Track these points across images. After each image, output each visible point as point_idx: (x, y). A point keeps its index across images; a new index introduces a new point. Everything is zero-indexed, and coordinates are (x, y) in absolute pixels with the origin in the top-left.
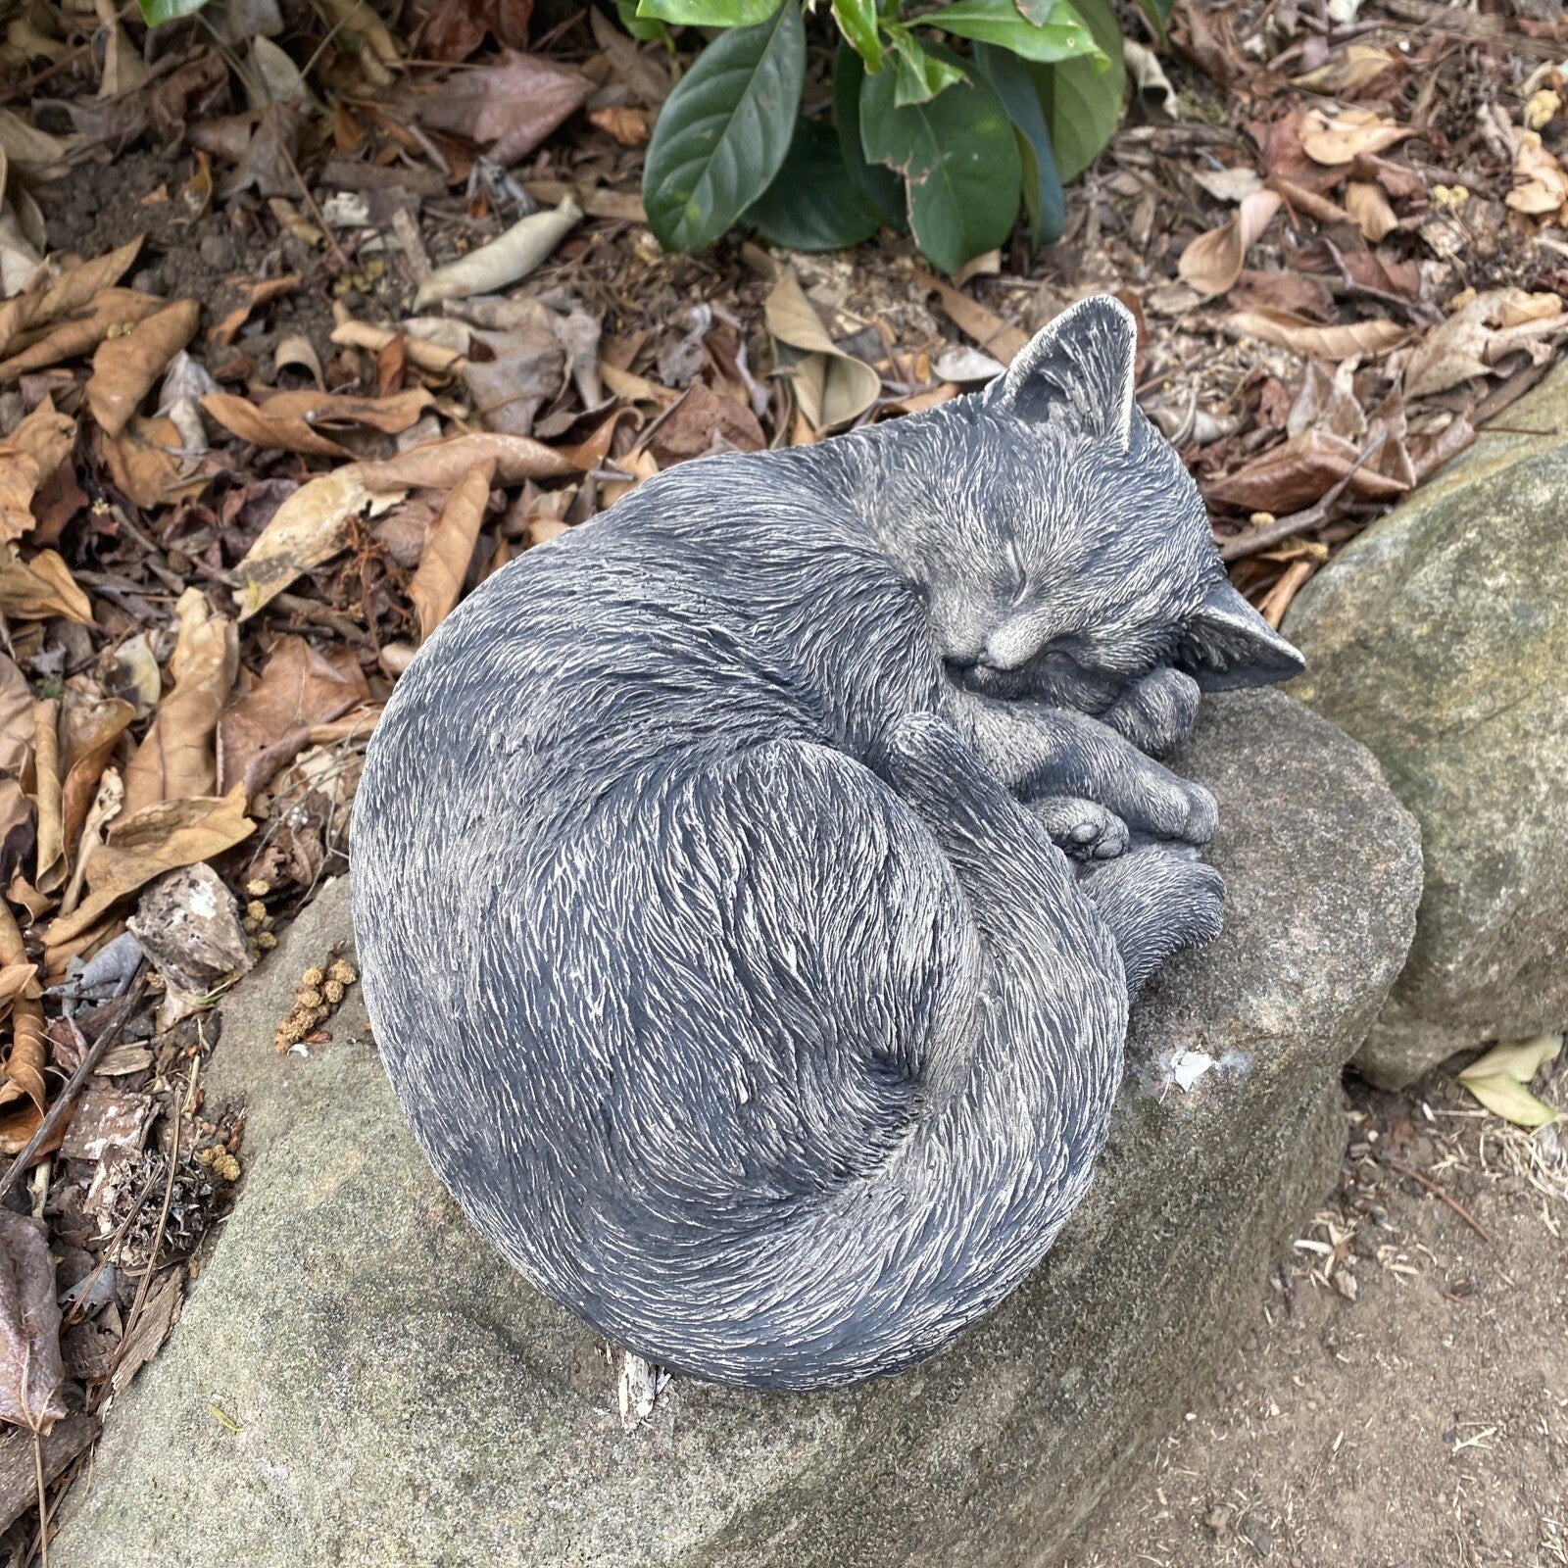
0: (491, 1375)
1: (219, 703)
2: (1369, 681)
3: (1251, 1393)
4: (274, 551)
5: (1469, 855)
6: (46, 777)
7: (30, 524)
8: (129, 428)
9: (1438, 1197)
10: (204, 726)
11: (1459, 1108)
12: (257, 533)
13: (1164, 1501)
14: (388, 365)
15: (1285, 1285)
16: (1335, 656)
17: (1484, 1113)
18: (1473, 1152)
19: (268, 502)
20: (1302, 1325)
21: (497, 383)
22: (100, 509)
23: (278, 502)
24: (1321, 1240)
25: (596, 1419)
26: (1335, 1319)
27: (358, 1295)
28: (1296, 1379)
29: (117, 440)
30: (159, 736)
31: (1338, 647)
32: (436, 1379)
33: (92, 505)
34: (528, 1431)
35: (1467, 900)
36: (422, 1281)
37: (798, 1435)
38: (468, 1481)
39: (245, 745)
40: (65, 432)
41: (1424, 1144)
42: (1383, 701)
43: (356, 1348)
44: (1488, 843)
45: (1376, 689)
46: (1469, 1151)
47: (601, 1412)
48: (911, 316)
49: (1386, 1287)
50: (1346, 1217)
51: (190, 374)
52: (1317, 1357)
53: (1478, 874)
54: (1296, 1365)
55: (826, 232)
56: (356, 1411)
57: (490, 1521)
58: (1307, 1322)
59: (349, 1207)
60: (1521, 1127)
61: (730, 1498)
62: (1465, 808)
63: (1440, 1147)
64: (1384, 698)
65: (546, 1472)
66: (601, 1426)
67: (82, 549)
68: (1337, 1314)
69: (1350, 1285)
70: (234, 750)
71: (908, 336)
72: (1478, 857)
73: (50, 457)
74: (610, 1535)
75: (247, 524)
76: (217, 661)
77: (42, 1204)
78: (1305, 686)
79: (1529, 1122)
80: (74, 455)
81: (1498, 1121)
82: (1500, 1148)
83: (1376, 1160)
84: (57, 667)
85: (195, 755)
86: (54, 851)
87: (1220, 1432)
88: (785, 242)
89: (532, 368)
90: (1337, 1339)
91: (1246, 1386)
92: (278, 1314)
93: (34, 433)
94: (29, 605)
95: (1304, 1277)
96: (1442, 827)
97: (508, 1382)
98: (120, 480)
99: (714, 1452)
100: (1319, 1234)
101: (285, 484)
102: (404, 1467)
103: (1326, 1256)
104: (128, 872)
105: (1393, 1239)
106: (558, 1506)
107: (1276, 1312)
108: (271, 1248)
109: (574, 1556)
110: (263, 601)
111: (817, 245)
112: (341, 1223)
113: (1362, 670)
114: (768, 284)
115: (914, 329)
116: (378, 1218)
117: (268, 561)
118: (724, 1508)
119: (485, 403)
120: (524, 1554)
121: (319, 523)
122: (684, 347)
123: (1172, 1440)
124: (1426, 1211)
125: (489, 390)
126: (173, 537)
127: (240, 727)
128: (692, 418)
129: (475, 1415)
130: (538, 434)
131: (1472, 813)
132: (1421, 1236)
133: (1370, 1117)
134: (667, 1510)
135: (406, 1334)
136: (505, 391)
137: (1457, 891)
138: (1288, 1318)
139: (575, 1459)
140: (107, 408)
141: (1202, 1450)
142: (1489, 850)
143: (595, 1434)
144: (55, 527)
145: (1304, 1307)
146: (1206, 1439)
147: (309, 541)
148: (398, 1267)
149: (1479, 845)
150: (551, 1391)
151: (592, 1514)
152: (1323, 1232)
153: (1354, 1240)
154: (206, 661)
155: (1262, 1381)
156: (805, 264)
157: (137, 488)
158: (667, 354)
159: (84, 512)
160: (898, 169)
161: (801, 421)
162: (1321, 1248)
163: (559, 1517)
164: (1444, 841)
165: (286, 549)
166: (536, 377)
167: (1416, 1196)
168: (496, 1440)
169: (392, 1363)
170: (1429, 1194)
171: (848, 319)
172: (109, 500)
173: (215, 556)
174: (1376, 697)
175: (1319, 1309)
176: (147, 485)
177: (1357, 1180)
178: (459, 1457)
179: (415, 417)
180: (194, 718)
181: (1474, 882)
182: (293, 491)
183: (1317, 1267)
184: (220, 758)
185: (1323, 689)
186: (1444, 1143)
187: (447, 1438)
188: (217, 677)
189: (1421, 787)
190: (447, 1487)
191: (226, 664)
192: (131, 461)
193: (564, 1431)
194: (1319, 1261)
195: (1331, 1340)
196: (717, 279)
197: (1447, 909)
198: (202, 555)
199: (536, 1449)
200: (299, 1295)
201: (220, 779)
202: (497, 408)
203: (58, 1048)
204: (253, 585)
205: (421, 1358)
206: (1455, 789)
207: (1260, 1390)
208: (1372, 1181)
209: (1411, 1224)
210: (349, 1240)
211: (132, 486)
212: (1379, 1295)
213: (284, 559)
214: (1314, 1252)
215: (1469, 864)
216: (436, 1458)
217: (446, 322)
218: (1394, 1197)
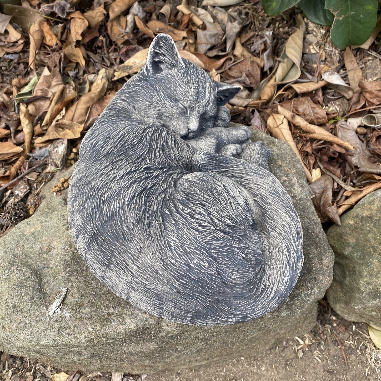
0: (31, 289)
1: (96, 100)
2: (368, 229)
3: (261, 362)
4: (130, 64)
5: (371, 287)
6: (53, 103)
7: (80, 38)
8: (118, 18)
9: (340, 348)
10: (89, 105)
11: (363, 332)
12: (129, 57)
13: (224, 371)
14: (184, 21)
15: (286, 344)
16: (362, 217)
17: (368, 337)
18: (359, 344)
19: (135, 51)
20: (284, 356)
21: (202, 37)
22: (101, 38)
23: (138, 51)
24: (303, 340)
25: (43, 309)
26: (292, 360)
27: (22, 257)
28: (273, 366)
29: (112, 21)
30: (78, 104)
31: (364, 215)
32: (22, 283)
33: (100, 36)
34: (30, 304)
35: (365, 297)
36: (33, 261)
37: (76, 337)
38: (15, 307)
39: (96, 113)
40: (104, 14)
41: (347, 334)
42: (369, 236)
43: (14, 268)
44: (378, 287)
45: (369, 232)
46: (358, 343)
47: (45, 308)
48: (333, 53)
49: (310, 360)
50: (313, 339)
51: (137, 8)
52: (282, 364)
53: (371, 292)
54: (276, 363)
55: (322, 19)
56: (7, 280)
57: (13, 316)
58: (285, 356)
59: (31, 238)
60: (375, 347)
61: (57, 340)
62: (376, 275)
63: (351, 338)
64: (370, 235)
65: (28, 314)
66: (43, 311)
67: (94, 47)
68: (294, 358)
69: (301, 354)
70: (92, 113)
71: (329, 59)
72: (373, 289)
73: (98, 20)
74: (32, 332)
75: (128, 55)
76: (99, 90)
77: (6, 198)
78: (352, 220)
79: (378, 347)
80: (102, 21)
81: (370, 341)
82: (366, 347)
83: (331, 331)
84: (73, 75)
85: (83, 111)
86: (47, 121)
87: (247, 365)
88: (310, 18)
89: (214, 35)
90: (290, 364)
91: (261, 360)
92: (7, 252)
93: (97, 13)
94: (74, 58)
95: (292, 346)
96: (366, 276)
97: (33, 292)
98: (109, 32)
99: (59, 330)
100: (303, 339)
101: (140, 47)
102: (7, 297)
103: (301, 344)
104: (53, 135)
105: (321, 351)
106: (27, 321)
107: (280, 349)
108: (15, 238)
109: (24, 332)
110: (120, 77)
111: (318, 22)
112: (28, 240)
113: (368, 225)
114: (297, 29)
115: (331, 58)
116: (35, 243)
117: (127, 66)
118: (55, 341)
119: (199, 41)
120: (16, 326)
121: (142, 61)
122: (260, 41)
123: (235, 360)
124: (335, 350)
125: (200, 38)
126: (111, 51)
127: (96, 108)
128: (241, 67)
129: (23, 295)
130: (207, 54)
131: (378, 278)
132: (329, 355)
133: (337, 320)
134: (45, 335)
135: (22, 271)
136: (203, 40)
137: (363, 293)
138: (282, 352)
139: (34, 315)
140: (113, 12)
141: (240, 367)
142: (377, 289)
143: (41, 312)
144: (87, 40)
145: (287, 352)
146: (243, 365)
147: (138, 65)
148: (32, 255)
149: (375, 286)
150: (41, 298)
151: (32, 327)
152: (304, 339)
153: (310, 345)
154: (97, 89)
155: (266, 361)
156: (312, 26)
157: (113, 35)
158: (257, 41)
159: (97, 38)
160: (334, 13)
161: (274, 78)
162: (301, 342)
163: (26, 324)
164: (365, 280)
165: (133, 65)
166: (214, 38)
167: (335, 345)
168: (24, 302)
169: (17, 275)
170: (339, 347)
171: (314, 48)
172: (104, 37)
173: (118, 60)
174: (368, 234)
175: (290, 355)
176: (115, 35)
177: (323, 332)
178: (16, 301)
179: (181, 38)
180: (88, 102)
181: (369, 294)
182: (142, 50)
183: (297, 345)
184: (88, 114)
185: (356, 223)
186: (352, 337)
187: (16, 296)
188: (97, 94)
189: (366, 263)
190: (11, 305)
191: (101, 91)
192: (114, 27)
193: (36, 308)
194: (298, 344)
195: (288, 363)
196: (285, 22)
197: (358, 295)
198: (115, 59)
199: (29, 308)
200: (12, 251)
201: (86, 119)
202: (200, 44)
203: (22, 168)
204: (120, 71)
205: (21, 277)
206: (375, 269)
207: (263, 362)
208: (326, 335)
209: (329, 350)
210: (28, 244)
211: (112, 34)
212: (307, 360)
213: (131, 67)
214: (299, 342)
215: (370, 289)
216: (13, 299)
217: (207, 12)
218: (329, 342)
